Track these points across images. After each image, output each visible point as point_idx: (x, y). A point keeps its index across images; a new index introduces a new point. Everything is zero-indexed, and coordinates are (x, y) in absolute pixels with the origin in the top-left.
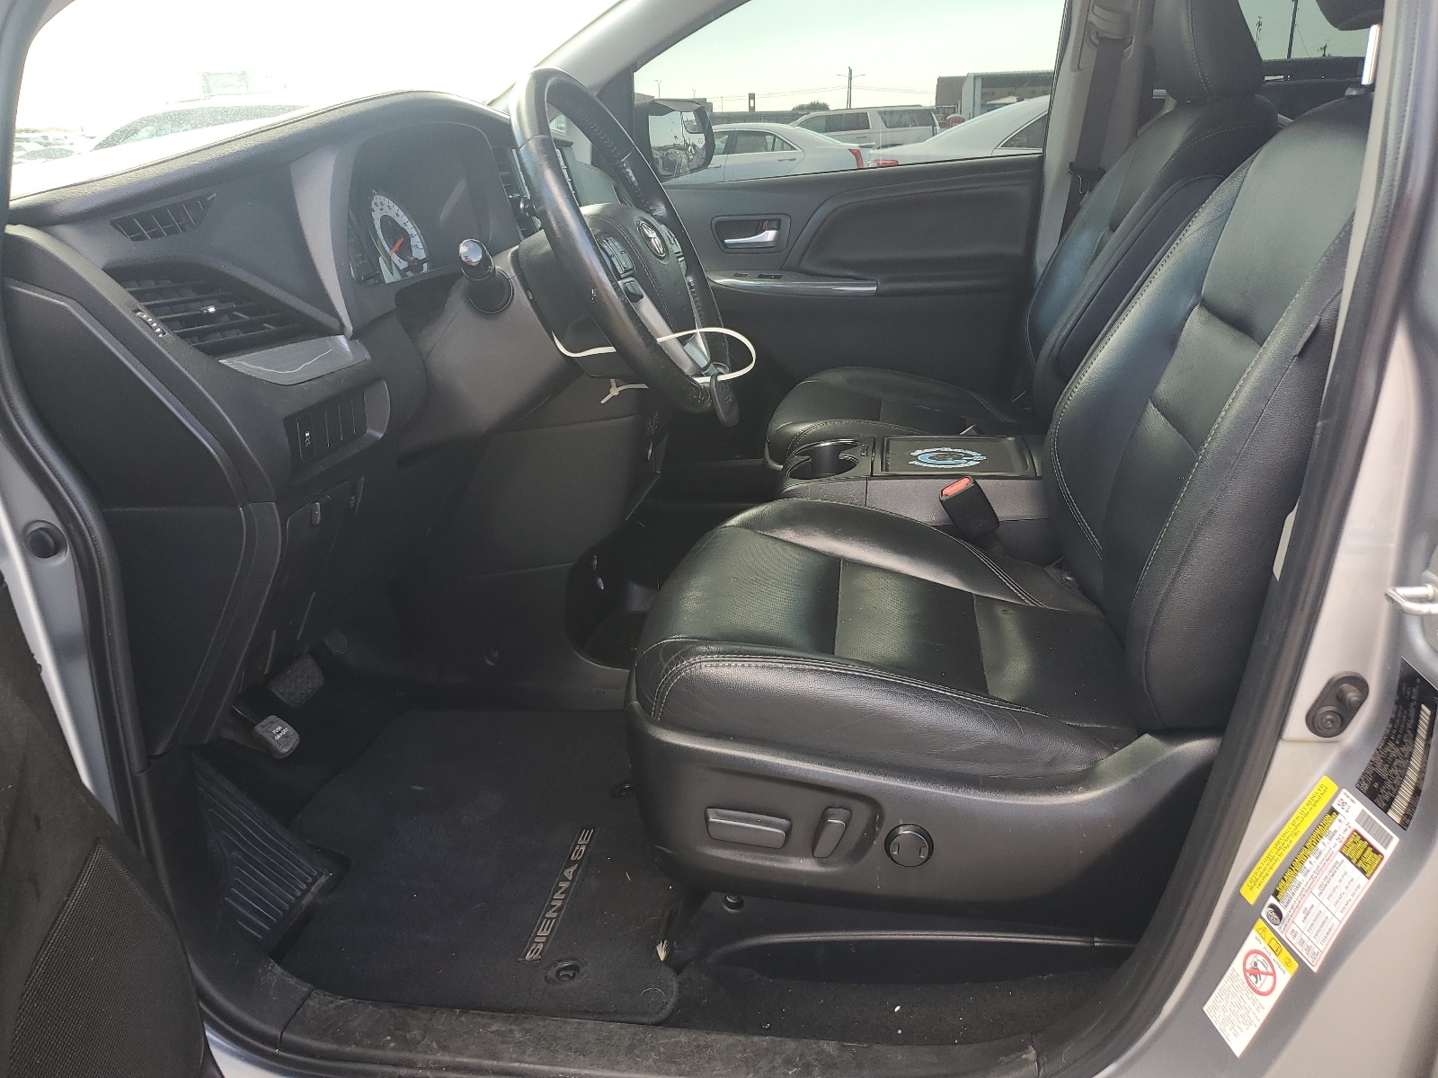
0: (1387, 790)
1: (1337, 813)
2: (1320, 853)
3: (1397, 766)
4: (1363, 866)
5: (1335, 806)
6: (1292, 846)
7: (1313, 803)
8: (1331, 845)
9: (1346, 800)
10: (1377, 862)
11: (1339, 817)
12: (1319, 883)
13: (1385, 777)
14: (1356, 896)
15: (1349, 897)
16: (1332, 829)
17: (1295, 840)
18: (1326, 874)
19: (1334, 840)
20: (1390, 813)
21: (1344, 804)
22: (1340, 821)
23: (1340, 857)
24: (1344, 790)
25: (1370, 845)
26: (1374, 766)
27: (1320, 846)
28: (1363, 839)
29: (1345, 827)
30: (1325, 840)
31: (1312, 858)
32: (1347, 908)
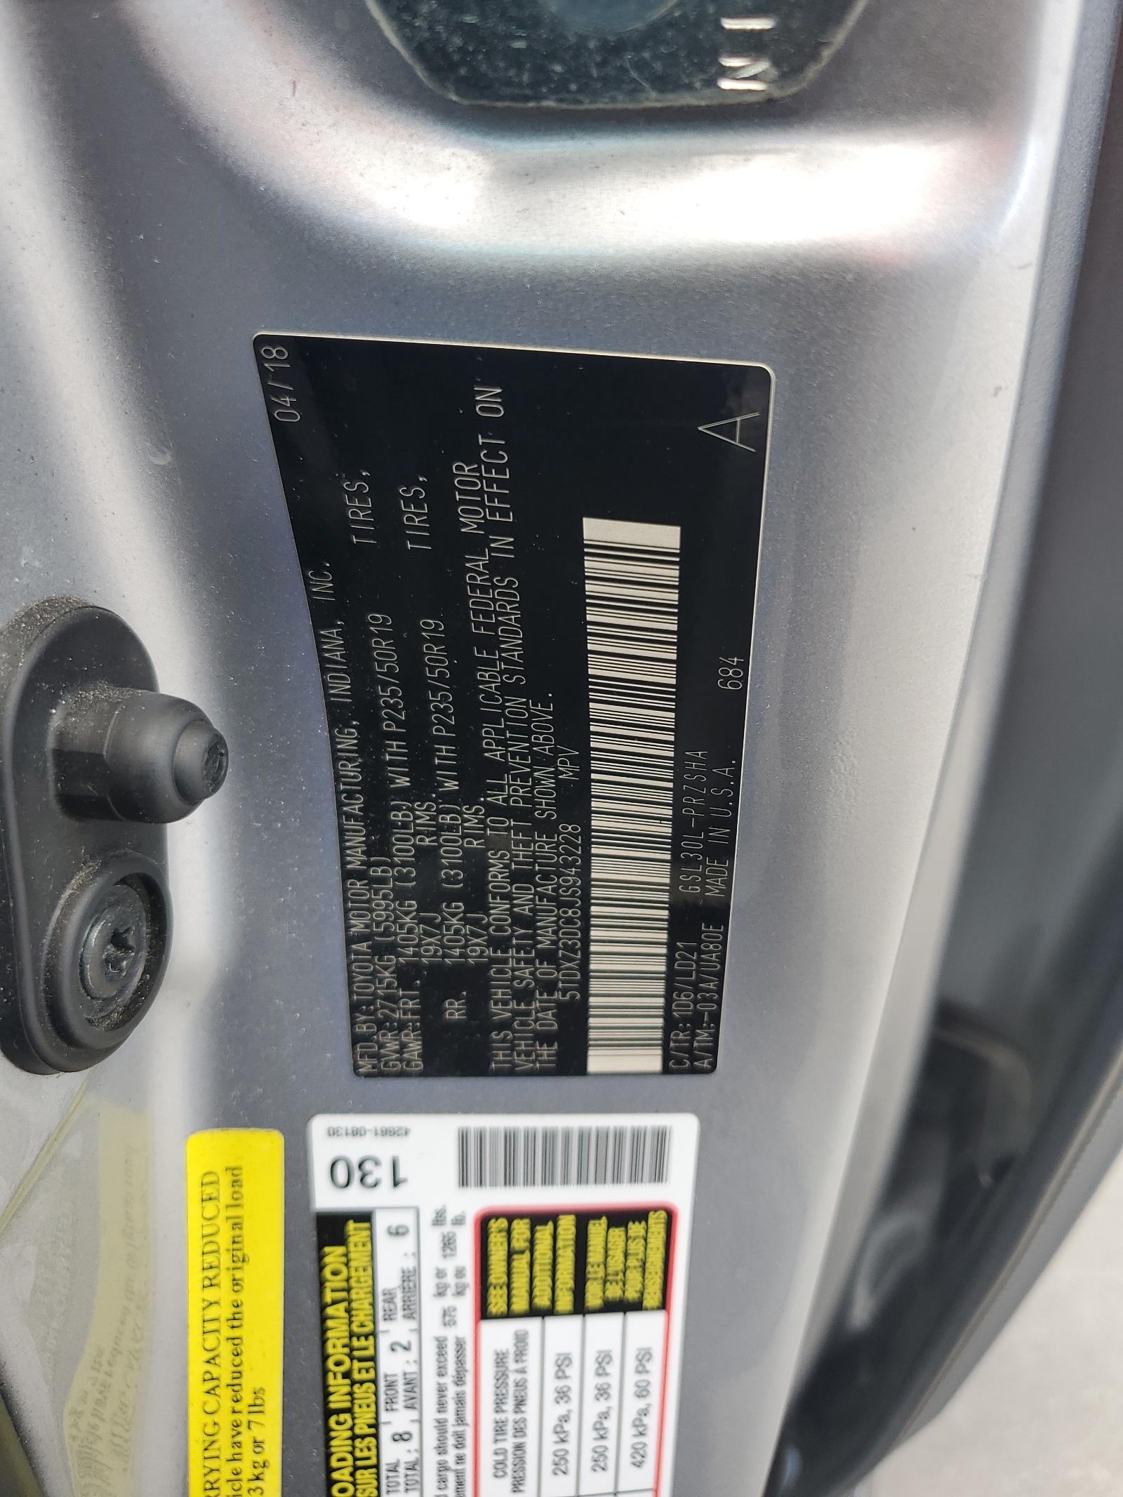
0: (524, 996)
1: (365, 1217)
2: (413, 1385)
3: (515, 877)
4: (614, 1292)
5: (327, 1198)
6: (273, 1453)
7: (225, 1260)
8: (432, 1324)
9: (354, 1150)
10: (657, 1241)
11: (382, 1222)
12: (487, 1461)
13: (478, 951)
14: (655, 1390)
15: (632, 1406)
16: (388, 1279)
17: (270, 1428)
18: (488, 1418)
19: (431, 1308)
20: (597, 1061)
21: (359, 1173)
22: (397, 1232)
23: (499, 1335)
24: (319, 1126)
25: (584, 1218)
26: (380, 950)
27: (391, 1364)
28: (539, 1218)
29: (432, 1239)
30: (393, 1331)
31: (395, 1420)
32: (651, 1439)
